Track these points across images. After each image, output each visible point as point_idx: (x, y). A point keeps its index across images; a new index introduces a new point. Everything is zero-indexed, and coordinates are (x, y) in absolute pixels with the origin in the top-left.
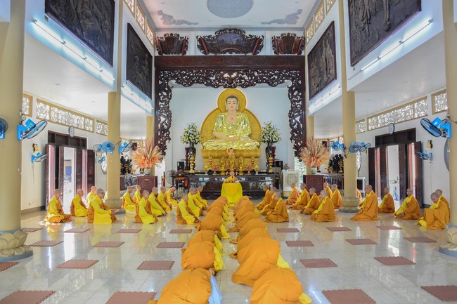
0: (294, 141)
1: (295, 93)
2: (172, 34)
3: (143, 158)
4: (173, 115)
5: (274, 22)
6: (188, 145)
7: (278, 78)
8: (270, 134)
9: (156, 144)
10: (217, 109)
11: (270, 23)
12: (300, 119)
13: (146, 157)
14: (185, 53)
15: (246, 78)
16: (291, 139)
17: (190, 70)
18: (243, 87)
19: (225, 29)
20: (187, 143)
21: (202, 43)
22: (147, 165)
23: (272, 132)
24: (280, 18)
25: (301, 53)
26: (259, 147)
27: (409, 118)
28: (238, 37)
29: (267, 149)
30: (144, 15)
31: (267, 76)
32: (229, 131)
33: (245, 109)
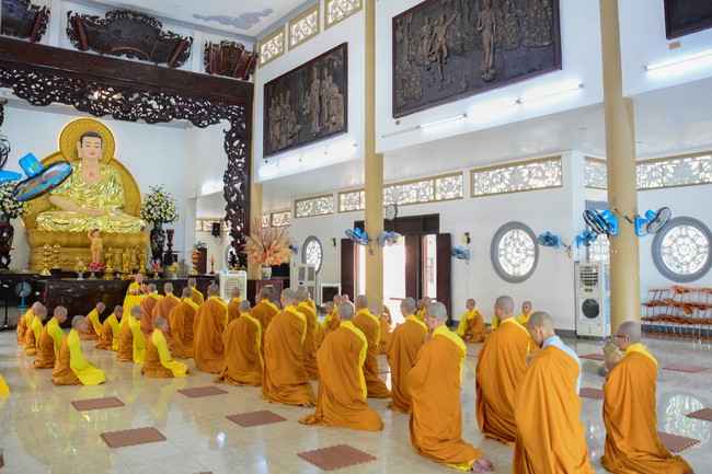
0: (230, 223)
1: (236, 143)
5: (215, 18)
7: (210, 113)
8: (162, 207)
11: (208, 19)
12: (242, 187)
14: (39, 39)
15: (155, 106)
16: (226, 219)
17: (48, 74)
18: (148, 122)
19: (127, 12)
21: (77, 26)
23: (164, 204)
25: (247, 78)
27: (425, 199)
28: (145, 30)
31: (191, 109)
33: (112, 159)
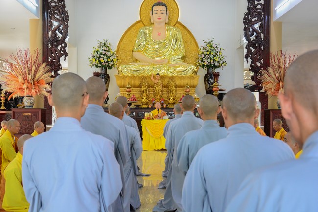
0: (250, 60)
3: (20, 79)
4: (70, 18)
6: (99, 70)
8: (212, 56)
9: (45, 60)
10: (138, 22)
12: (261, 27)
13: (25, 78)
16: (246, 57)
20: (97, 66)
22: (26, 91)
23: (214, 53)
26: (195, 73)
29: (206, 76)
32: (155, 51)
33: (177, 23)
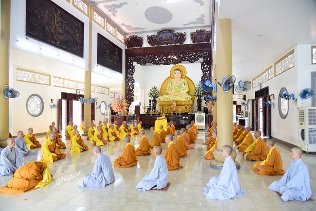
1: (205, 66)
2: (133, 36)
4: (135, 82)
5: (190, 23)
6: (151, 99)
7: (195, 57)
10: (169, 77)
11: (188, 24)
13: (118, 105)
14: (142, 46)
15: (176, 58)
17: (144, 55)
19: (163, 31)
20: (151, 97)
22: (119, 110)
24: (193, 21)
25: (209, 41)
27: (267, 79)
28: (170, 34)
29: (198, 100)
30: (114, 27)
31: (188, 57)
33: (186, 77)
